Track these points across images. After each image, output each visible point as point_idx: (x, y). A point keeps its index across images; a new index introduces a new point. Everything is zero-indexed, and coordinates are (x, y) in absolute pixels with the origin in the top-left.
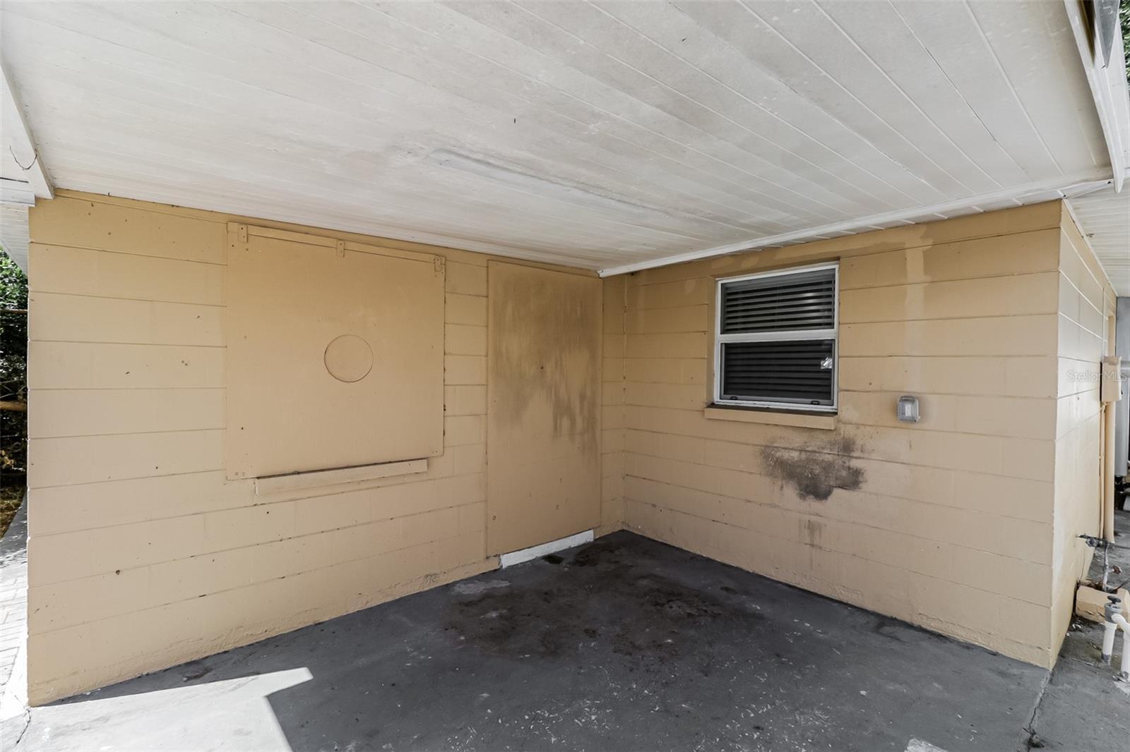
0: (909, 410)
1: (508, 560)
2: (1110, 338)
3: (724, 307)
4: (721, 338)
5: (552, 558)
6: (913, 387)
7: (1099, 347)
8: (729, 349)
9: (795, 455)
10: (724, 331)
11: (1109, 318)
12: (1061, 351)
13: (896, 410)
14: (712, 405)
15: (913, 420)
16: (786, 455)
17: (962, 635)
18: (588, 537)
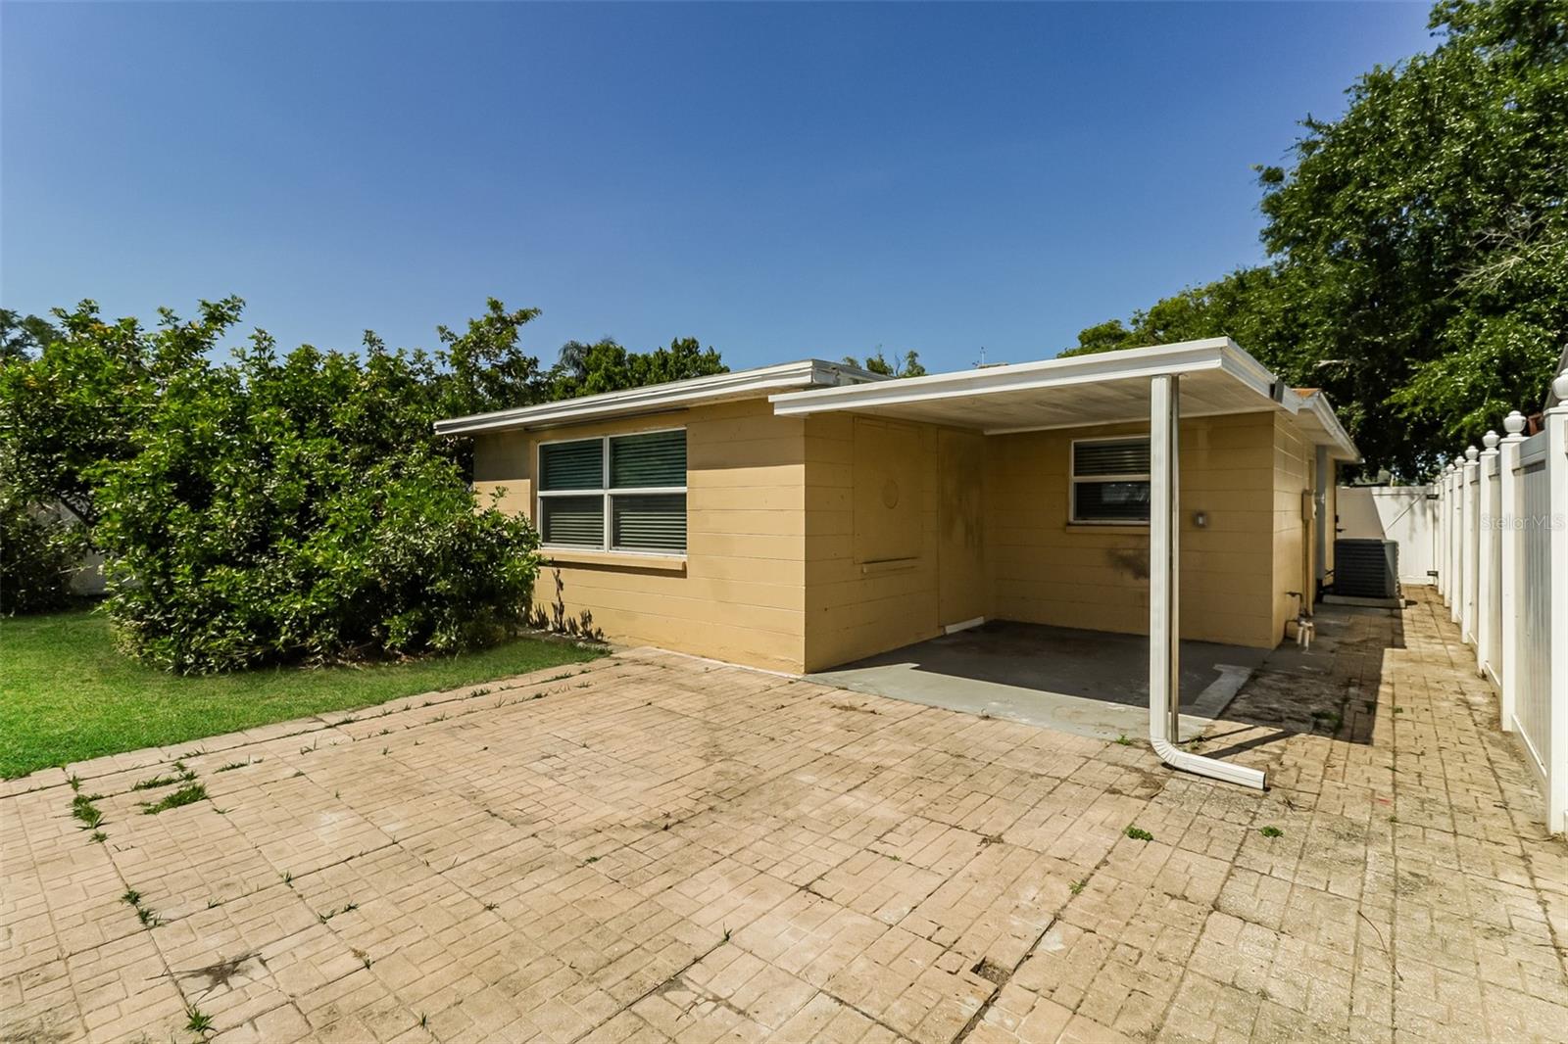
0: (1201, 520)
1: (950, 629)
2: (1311, 476)
3: (1075, 454)
4: (1074, 479)
5: (967, 631)
6: (1203, 507)
7: (1302, 482)
8: (1079, 486)
9: (1131, 552)
10: (1076, 474)
11: (1310, 461)
12: (1276, 487)
13: (1194, 521)
14: (1069, 524)
15: (1203, 526)
16: (1125, 553)
17: (1229, 640)
18: (979, 621)
